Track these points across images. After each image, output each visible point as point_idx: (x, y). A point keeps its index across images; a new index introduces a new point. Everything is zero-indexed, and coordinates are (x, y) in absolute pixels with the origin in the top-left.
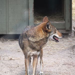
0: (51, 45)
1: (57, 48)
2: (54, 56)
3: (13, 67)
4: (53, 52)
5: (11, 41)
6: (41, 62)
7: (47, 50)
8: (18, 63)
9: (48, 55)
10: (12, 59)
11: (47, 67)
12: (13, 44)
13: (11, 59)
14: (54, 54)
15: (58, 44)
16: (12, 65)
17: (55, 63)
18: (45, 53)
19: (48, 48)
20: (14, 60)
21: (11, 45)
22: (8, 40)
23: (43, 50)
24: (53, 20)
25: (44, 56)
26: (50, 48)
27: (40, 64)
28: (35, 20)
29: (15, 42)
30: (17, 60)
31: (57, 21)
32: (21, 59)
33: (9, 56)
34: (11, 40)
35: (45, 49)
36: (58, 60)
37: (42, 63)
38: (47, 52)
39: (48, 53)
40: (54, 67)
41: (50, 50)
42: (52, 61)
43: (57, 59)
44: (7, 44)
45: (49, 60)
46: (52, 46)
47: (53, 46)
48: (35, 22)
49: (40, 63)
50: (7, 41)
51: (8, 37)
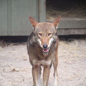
0: (70, 50)
1: (78, 55)
2: (73, 66)
3: (16, 82)
4: (73, 61)
5: (15, 45)
6: (56, 74)
7: (64, 57)
8: (24, 75)
9: (65, 65)
10: (15, 69)
11: (63, 81)
12: (18, 50)
13: (14, 70)
14: (74, 63)
15: (79, 49)
16: (14, 78)
17: (75, 76)
18: (61, 61)
19: (66, 55)
20: (18, 71)
21: (14, 51)
22: (10, 44)
23: (58, 58)
24: (73, 16)
25: (59, 65)
26: (68, 54)
27: (54, 77)
28: (48, 16)
29: (20, 47)
30: (21, 72)
31: (78, 18)
32: (28, 70)
35: (61, 57)
36: (78, 72)
37: (57, 75)
38: (64, 60)
39: (65, 62)
41: (69, 58)
42: (71, 72)
43: (78, 70)
44: (9, 49)
45: (66, 72)
46: (72, 53)
47: (72, 51)
48: (48, 19)
50: (9, 45)
51: (10, 40)
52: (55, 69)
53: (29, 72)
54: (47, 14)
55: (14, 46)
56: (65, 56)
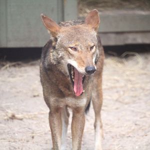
0: (127, 75)
1: (143, 85)
2: (133, 107)
3: (17, 141)
4: (132, 97)
5: (14, 66)
6: (98, 124)
7: (115, 90)
8: (34, 127)
9: (118, 105)
10: (16, 116)
11: (113, 137)
12: (21, 76)
13: (13, 117)
14: (134, 102)
15: (145, 74)
16: (14, 134)
17: (136, 127)
18: (109, 98)
19: (117, 85)
20: (21, 119)
21: (13, 77)
22: (4, 63)
23: (103, 91)
25: (106, 106)
26: (123, 84)
27: (95, 131)
28: (81, 6)
29: (26, 70)
30: (29, 121)
32: (42, 116)
33: (8, 107)
34: (14, 63)
35: (108, 89)
37: (101, 127)
38: (116, 96)
39: (117, 100)
40: (134, 139)
41: (124, 91)
42: (129, 121)
43: (142, 116)
44: (3, 74)
45: (119, 119)
46: (130, 80)
47: (132, 78)
48: (81, 13)
49: (95, 127)
50: (3, 66)
52: (98, 113)
53: (43, 120)
54: (79, 4)
55: (13, 69)
56: (115, 87)
